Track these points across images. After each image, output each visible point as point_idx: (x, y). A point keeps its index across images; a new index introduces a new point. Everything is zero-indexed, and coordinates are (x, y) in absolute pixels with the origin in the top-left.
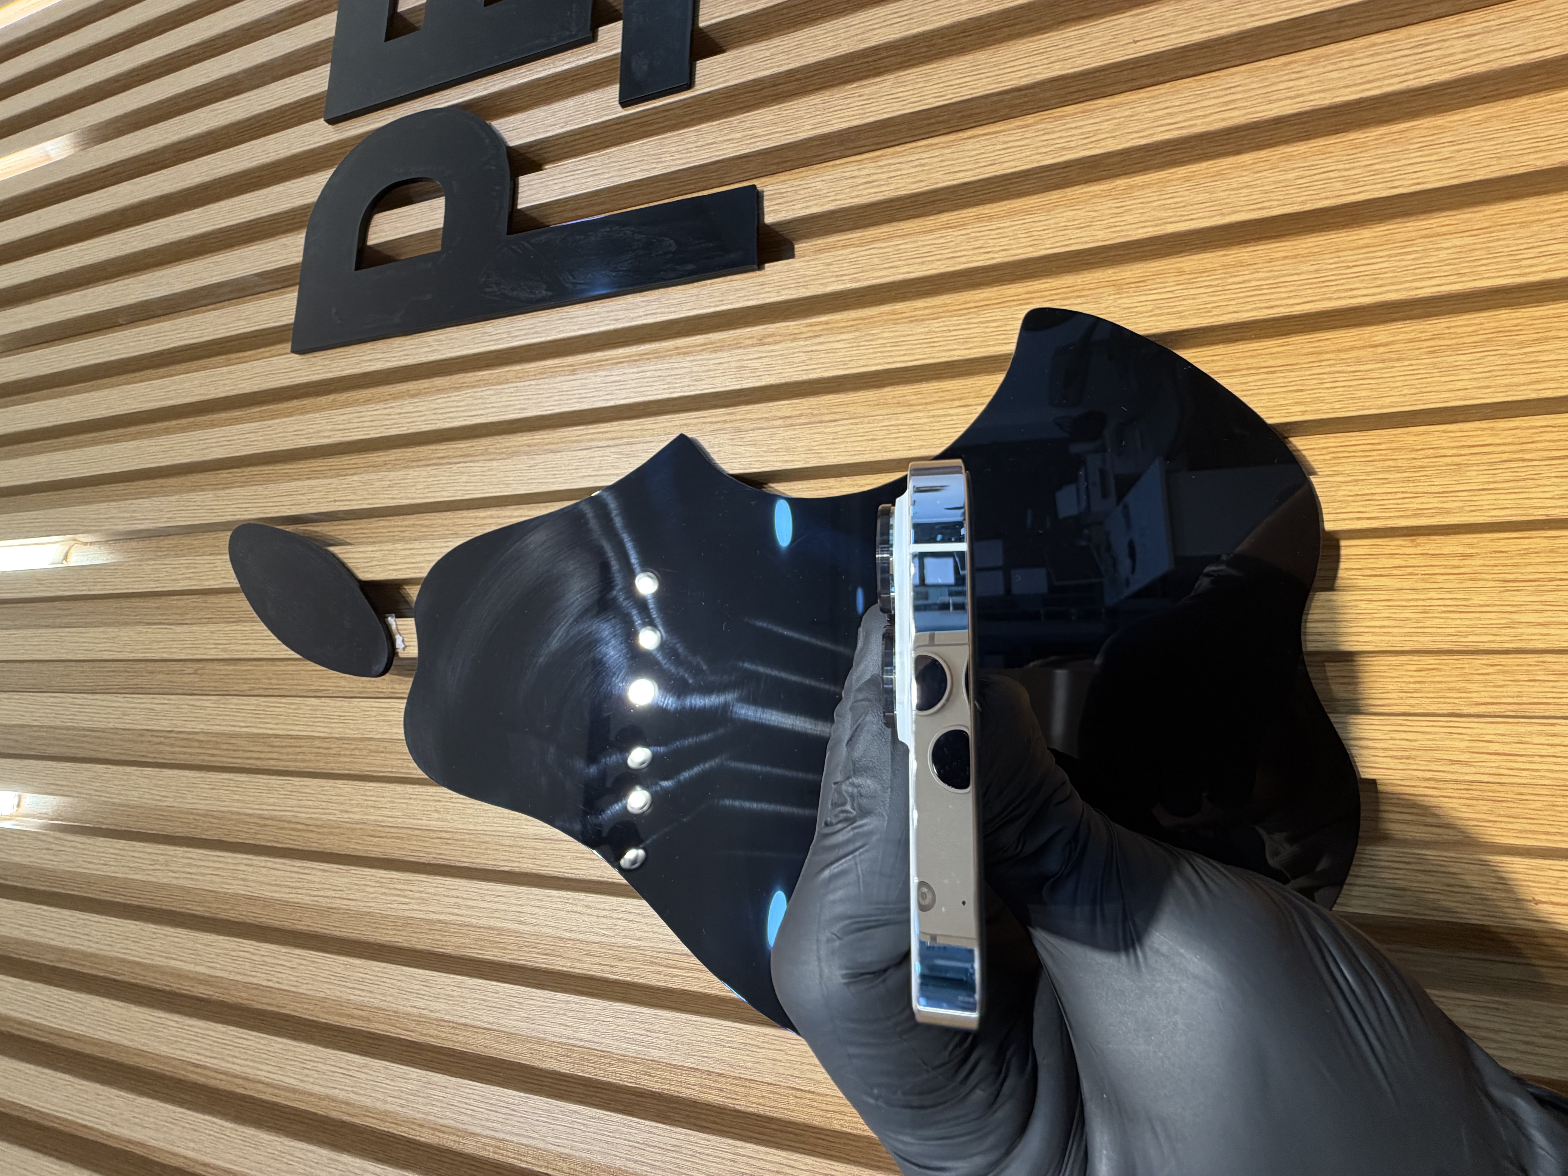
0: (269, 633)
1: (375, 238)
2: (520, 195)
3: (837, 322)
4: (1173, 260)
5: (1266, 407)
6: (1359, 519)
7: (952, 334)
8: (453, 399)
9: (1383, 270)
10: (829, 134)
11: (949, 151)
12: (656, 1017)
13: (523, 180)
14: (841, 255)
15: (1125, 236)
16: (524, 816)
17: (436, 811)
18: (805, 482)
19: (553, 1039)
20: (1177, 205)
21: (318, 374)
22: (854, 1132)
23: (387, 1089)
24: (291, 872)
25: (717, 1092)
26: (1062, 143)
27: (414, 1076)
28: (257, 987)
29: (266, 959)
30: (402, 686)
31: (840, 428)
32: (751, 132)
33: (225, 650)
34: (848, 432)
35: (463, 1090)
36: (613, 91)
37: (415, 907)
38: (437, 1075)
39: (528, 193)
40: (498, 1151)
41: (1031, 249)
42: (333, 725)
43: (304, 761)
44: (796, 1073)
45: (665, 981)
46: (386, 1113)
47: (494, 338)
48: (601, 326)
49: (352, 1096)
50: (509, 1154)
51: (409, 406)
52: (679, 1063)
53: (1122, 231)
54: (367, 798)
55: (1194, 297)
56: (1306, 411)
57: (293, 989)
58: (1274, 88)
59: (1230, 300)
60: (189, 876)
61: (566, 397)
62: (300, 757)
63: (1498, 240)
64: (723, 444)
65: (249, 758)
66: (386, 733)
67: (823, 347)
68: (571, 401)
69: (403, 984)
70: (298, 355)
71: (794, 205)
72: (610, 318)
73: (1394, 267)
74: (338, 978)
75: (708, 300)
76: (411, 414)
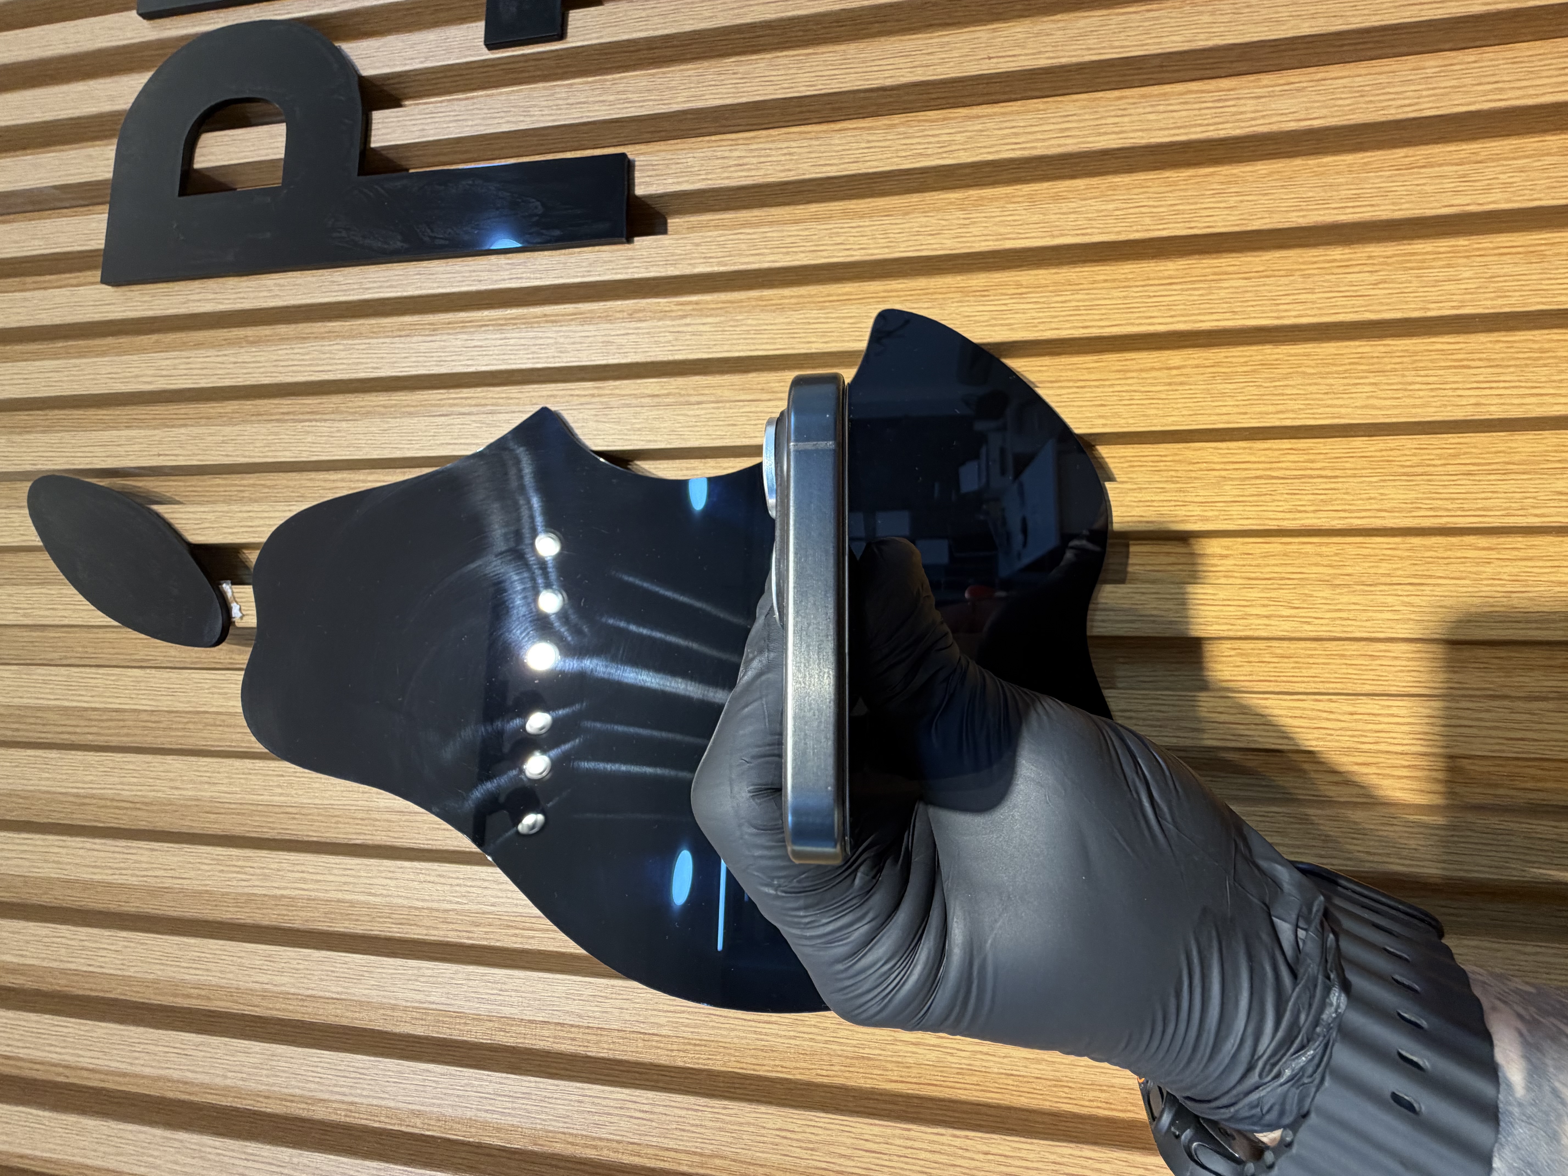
0: (81, 597)
1: (204, 161)
2: (373, 133)
3: (707, 302)
4: (1014, 274)
5: (1075, 418)
6: (1137, 522)
8: (296, 351)
9: (1176, 302)
10: (702, 109)
11: (818, 143)
13: (377, 116)
14: (711, 237)
15: (970, 247)
16: (375, 790)
17: (279, 786)
18: (670, 462)
19: (404, 1004)
20: (1016, 223)
21: (136, 310)
22: (696, 1066)
23: (227, 1064)
24: (114, 852)
25: (569, 1042)
26: (920, 149)
27: (257, 1049)
28: (76, 973)
29: (86, 943)
30: (242, 656)
31: (703, 412)
32: (625, 96)
33: (24, 615)
34: (709, 416)
35: (310, 1059)
36: (478, 29)
37: (257, 883)
38: (281, 1046)
39: (384, 131)
40: (349, 1114)
41: (887, 250)
42: (161, 698)
43: (127, 735)
44: (641, 1019)
45: (521, 943)
46: (227, 1088)
47: (344, 287)
48: (462, 286)
49: (189, 1075)
50: (362, 1116)
51: (246, 354)
52: (531, 1018)
53: (968, 242)
54: (201, 774)
55: (1024, 311)
56: (1106, 424)
57: (119, 973)
58: (1103, 122)
59: (1053, 317)
61: (425, 359)
62: (125, 731)
63: (1264, 285)
64: (587, 419)
65: (62, 733)
66: (222, 706)
67: (689, 329)
68: (428, 364)
69: (243, 961)
70: (110, 287)
71: (665, 179)
72: (472, 278)
73: (1185, 300)
74: (170, 959)
75: (576, 270)
76: (248, 365)
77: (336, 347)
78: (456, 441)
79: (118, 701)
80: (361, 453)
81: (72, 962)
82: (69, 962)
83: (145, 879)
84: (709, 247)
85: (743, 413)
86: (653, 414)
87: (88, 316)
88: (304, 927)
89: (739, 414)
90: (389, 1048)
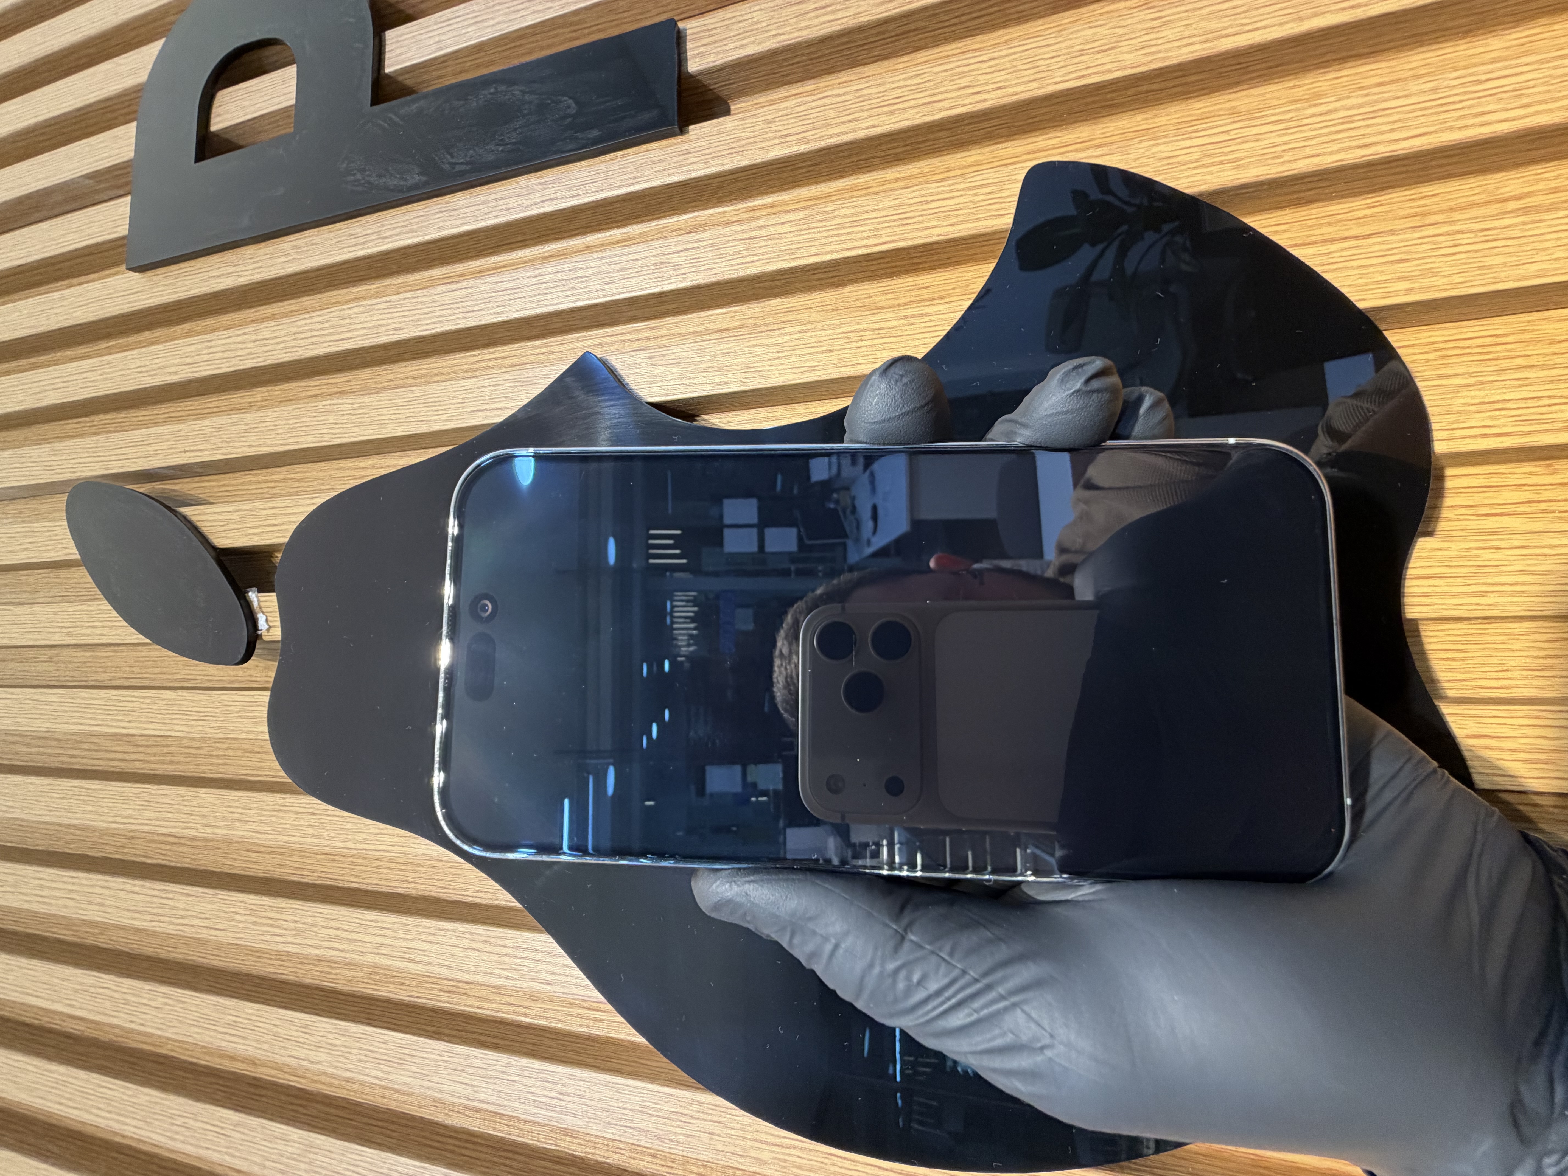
0: (115, 614)
2: (387, 55)
3: (786, 203)
4: (1226, 97)
5: (1356, 286)
6: (1485, 436)
7: (930, 206)
8: (316, 320)
13: (391, 35)
14: (787, 108)
15: (1164, 58)
17: (310, 826)
18: (746, 412)
21: (161, 295)
23: (265, 1151)
24: (151, 896)
25: (649, 1159)
27: (296, 1137)
29: (130, 997)
30: (266, 674)
31: (787, 338)
33: (69, 634)
34: (796, 343)
35: (350, 1156)
37: (290, 939)
38: (320, 1136)
39: (398, 51)
41: (1035, 85)
42: (193, 723)
43: (172, 762)
44: (738, 1150)
45: (587, 1027)
47: (362, 240)
48: (489, 218)
49: (227, 1158)
51: (265, 331)
52: (599, 1134)
53: (1159, 52)
54: (233, 809)
55: (1257, 137)
56: (1412, 289)
57: (159, 1033)
59: (1309, 139)
60: (41, 899)
61: (450, 311)
62: (169, 758)
64: (639, 364)
65: (112, 760)
66: (252, 732)
67: (764, 232)
68: (456, 317)
69: (279, 1030)
70: (137, 274)
71: (725, 45)
72: (500, 208)
73: (1547, 77)
74: (207, 1022)
75: (619, 178)
76: (268, 342)
77: (356, 310)
78: (487, 407)
79: (152, 726)
80: (384, 431)
83: (182, 928)
84: (786, 122)
85: (840, 334)
86: (722, 348)
87: (118, 308)
88: (347, 988)
89: (835, 337)
90: (437, 1149)
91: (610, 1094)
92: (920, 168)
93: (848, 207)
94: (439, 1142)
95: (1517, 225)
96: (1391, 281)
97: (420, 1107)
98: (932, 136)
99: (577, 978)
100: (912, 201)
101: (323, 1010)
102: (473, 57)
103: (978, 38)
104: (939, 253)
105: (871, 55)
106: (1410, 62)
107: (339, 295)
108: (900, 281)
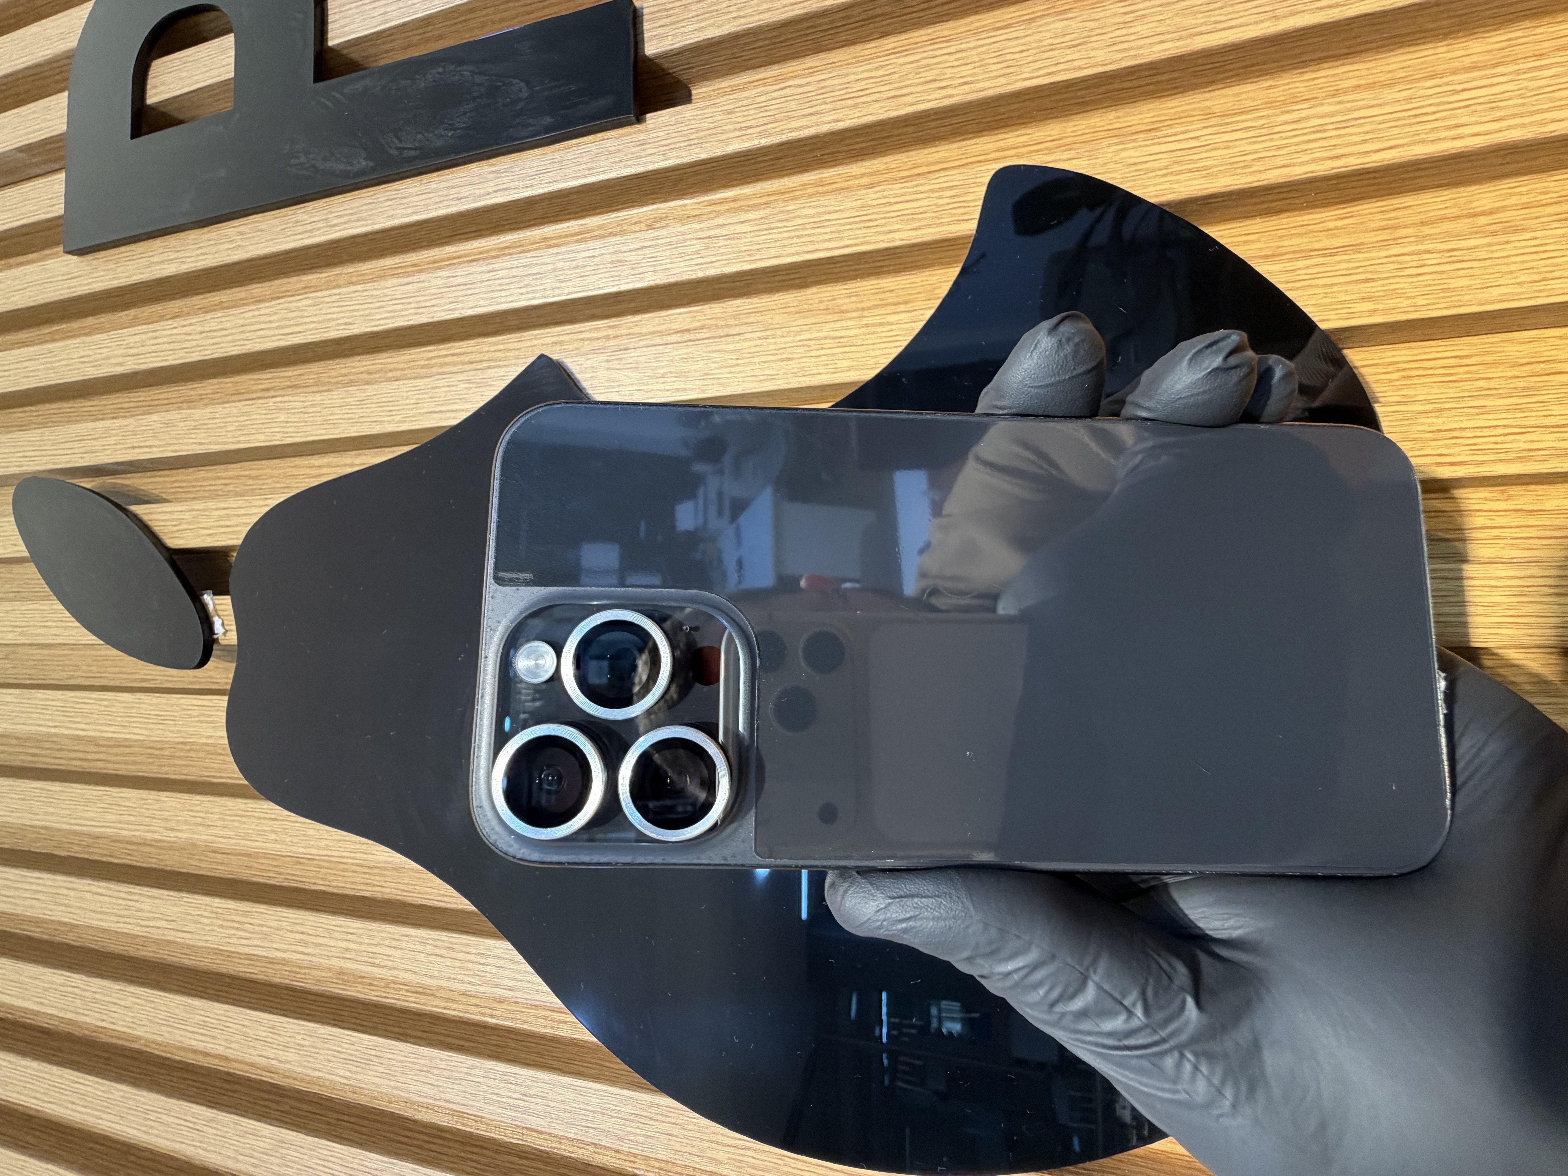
0: (67, 613)
2: (330, 27)
3: (748, 197)
4: (1200, 97)
5: (1319, 305)
6: (1439, 464)
7: (892, 208)
9: (1506, 95)
12: (534, 1080)
14: (747, 98)
15: (1135, 56)
16: (370, 842)
17: (273, 831)
19: (417, 1099)
21: (102, 281)
24: (117, 898)
25: (611, 1154)
27: (266, 1133)
29: (97, 996)
31: (746, 344)
33: (22, 634)
34: (755, 349)
35: (320, 1151)
37: (256, 942)
38: (290, 1132)
39: (342, 22)
41: (1003, 80)
42: (152, 726)
43: (134, 763)
44: (695, 1151)
47: (309, 227)
48: (440, 208)
49: (201, 1152)
51: (213, 321)
52: (562, 1133)
53: (1131, 49)
54: (194, 814)
55: (1228, 145)
56: (1377, 310)
59: (1279, 148)
61: (400, 307)
62: (131, 759)
64: (596, 367)
65: (74, 759)
66: (212, 736)
67: (723, 231)
68: (406, 313)
70: (76, 257)
71: (683, 27)
72: (451, 197)
73: (1523, 89)
74: (177, 1021)
75: (576, 168)
76: (215, 334)
77: (305, 302)
78: (442, 409)
79: (112, 729)
80: (337, 431)
81: (87, 1015)
82: (83, 1014)
83: (148, 930)
84: (746, 113)
85: (800, 341)
86: (680, 352)
87: (57, 293)
88: (317, 988)
89: (795, 344)
90: (407, 1145)
91: (571, 1095)
92: (886, 163)
93: (809, 207)
94: (408, 1137)
95: (1484, 246)
96: (1354, 301)
97: (390, 1102)
98: (896, 132)
99: (539, 985)
100: (875, 203)
101: (291, 1011)
102: (421, 31)
103: (950, 24)
104: (902, 257)
105: (837, 40)
106: (1389, 64)
107: (289, 283)
108: (864, 283)
